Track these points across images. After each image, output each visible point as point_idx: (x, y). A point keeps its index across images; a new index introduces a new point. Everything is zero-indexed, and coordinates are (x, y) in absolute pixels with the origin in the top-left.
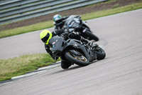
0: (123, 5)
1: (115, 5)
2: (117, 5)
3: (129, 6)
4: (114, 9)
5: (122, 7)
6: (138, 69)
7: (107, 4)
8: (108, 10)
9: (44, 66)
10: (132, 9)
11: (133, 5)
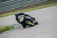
0: (37, 7)
2: (35, 6)
4: (33, 8)
6: (43, 32)
7: (30, 6)
8: (31, 9)
10: (40, 8)
11: (41, 7)
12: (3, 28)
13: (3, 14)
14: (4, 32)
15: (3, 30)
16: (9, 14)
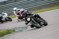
0: (39, 10)
5: (39, 11)
7: (32, 9)
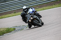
1: (37, 8)
2: (38, 7)
3: (43, 8)
9: (6, 33)
10: (44, 9)
11: (44, 8)
12: (4, 29)
13: (4, 15)
14: (4, 34)
15: (4, 32)
16: (10, 15)
